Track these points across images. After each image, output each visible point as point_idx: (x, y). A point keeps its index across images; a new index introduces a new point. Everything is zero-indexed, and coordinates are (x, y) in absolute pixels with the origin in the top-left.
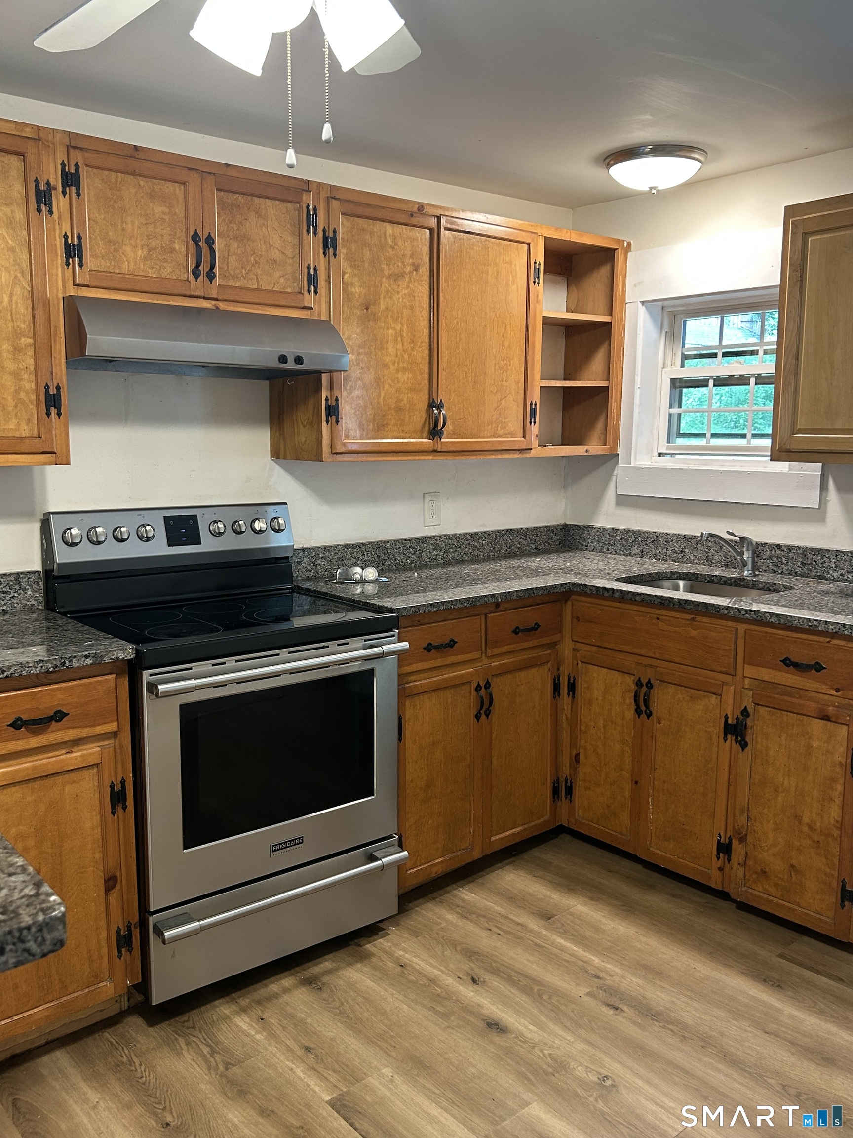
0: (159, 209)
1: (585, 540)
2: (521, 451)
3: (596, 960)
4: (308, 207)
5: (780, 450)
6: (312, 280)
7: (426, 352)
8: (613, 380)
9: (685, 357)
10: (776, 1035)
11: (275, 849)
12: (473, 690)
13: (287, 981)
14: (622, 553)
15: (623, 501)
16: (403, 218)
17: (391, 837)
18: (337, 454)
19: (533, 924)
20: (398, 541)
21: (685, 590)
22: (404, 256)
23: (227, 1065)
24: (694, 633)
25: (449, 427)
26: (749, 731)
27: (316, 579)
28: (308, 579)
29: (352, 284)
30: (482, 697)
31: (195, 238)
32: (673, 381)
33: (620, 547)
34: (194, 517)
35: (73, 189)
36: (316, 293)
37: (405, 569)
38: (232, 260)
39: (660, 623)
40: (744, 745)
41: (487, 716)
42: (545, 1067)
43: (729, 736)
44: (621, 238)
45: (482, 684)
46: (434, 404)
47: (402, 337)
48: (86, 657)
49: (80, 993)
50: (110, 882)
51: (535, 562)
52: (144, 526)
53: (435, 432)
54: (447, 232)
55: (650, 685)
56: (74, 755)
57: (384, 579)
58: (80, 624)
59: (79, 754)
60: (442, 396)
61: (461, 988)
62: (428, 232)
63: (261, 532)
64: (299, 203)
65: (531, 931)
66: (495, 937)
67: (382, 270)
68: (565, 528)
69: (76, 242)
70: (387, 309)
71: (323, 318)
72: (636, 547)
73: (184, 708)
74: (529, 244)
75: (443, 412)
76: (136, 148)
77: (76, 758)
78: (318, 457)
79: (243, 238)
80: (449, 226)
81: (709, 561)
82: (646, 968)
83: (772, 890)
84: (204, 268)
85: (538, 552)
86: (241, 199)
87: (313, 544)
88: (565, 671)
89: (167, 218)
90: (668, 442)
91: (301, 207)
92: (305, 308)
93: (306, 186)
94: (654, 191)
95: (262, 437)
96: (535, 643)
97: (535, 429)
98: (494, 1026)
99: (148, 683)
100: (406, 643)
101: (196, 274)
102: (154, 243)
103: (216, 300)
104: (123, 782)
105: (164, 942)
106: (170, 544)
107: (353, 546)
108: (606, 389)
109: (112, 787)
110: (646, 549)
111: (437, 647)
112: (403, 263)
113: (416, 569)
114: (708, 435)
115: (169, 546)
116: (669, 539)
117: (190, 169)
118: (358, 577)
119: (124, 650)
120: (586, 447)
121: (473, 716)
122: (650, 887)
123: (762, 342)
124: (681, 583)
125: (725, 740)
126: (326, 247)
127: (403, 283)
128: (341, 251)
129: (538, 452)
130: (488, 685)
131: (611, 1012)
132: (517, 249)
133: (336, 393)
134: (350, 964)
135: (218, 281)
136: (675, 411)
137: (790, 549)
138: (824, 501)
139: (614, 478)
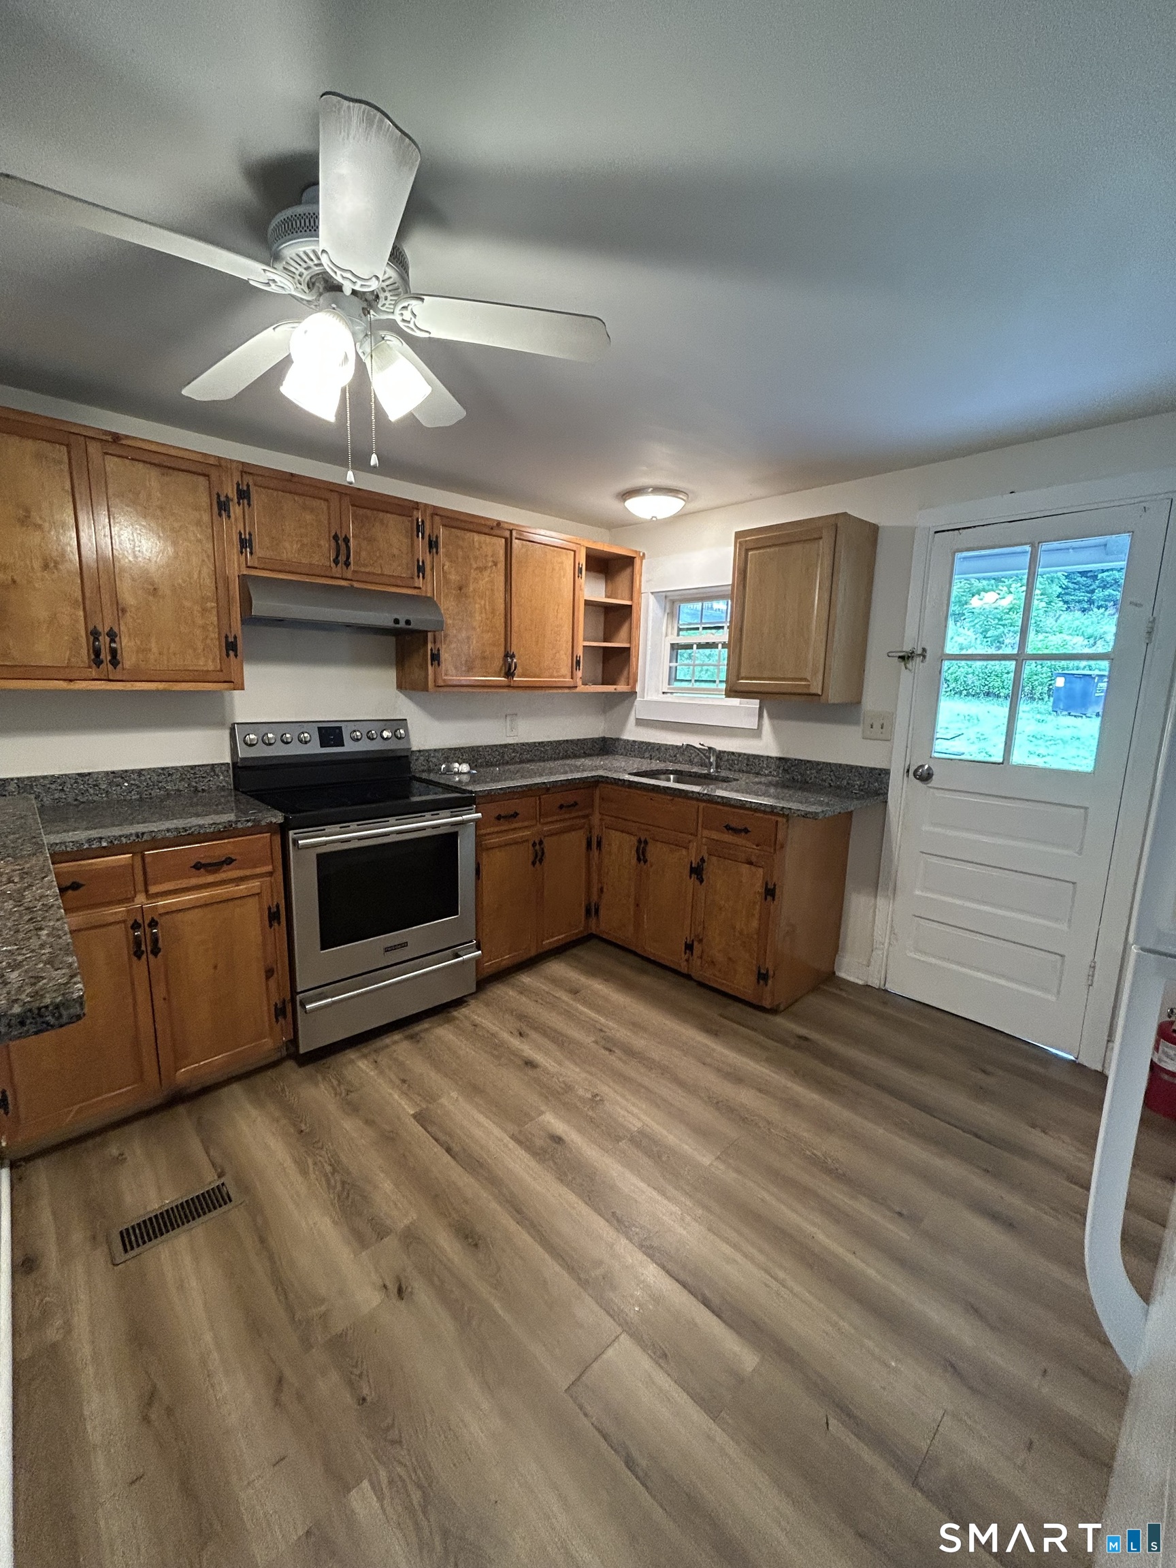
0: (309, 517)
1: (616, 748)
2: (569, 688)
3: (602, 1020)
4: (417, 519)
5: (731, 691)
6: (421, 569)
7: (503, 620)
8: (634, 643)
9: (680, 630)
10: (710, 1065)
11: (387, 950)
12: (530, 845)
13: (397, 1037)
14: (638, 756)
15: (640, 722)
16: (487, 531)
17: (472, 941)
18: (438, 686)
19: (565, 997)
20: (488, 746)
21: (674, 781)
22: (486, 556)
23: (348, 1092)
24: (673, 809)
25: (519, 671)
26: (704, 872)
27: (429, 771)
28: (423, 771)
29: (450, 573)
30: (536, 851)
31: (336, 537)
32: (672, 645)
33: (637, 753)
34: (340, 728)
35: (246, 501)
36: (423, 578)
37: (492, 765)
38: (364, 554)
39: (652, 801)
40: (701, 881)
41: (541, 862)
42: (559, 1090)
43: (693, 875)
44: (638, 550)
45: (537, 842)
46: (508, 655)
47: (485, 609)
48: (248, 821)
49: (249, 1046)
50: (269, 973)
51: (579, 762)
52: (303, 733)
53: (509, 674)
54: (517, 541)
55: (646, 842)
56: (241, 887)
57: (474, 772)
58: (252, 799)
59: (245, 886)
60: (514, 649)
61: (512, 1039)
62: (503, 540)
63: (387, 739)
64: (410, 517)
65: (563, 1001)
66: (540, 1006)
67: (471, 565)
68: (604, 739)
69: (247, 537)
70: (474, 590)
71: (429, 595)
73: (319, 856)
74: (575, 551)
75: (515, 660)
76: (292, 474)
77: (241, 890)
78: (425, 688)
79: (371, 540)
80: (518, 537)
81: (691, 762)
82: (634, 1024)
83: (717, 973)
84: (342, 558)
85: (586, 755)
86: (369, 512)
87: (427, 748)
88: (596, 832)
89: (315, 524)
90: (669, 684)
91: (413, 520)
92: (415, 588)
93: (416, 505)
94: (654, 519)
95: (391, 675)
96: (573, 815)
97: (579, 674)
98: (530, 1064)
99: (293, 839)
100: (480, 814)
101: (336, 562)
102: (305, 541)
103: (351, 580)
104: (278, 906)
105: (306, 1012)
106: (322, 745)
107: (455, 749)
108: (629, 648)
109: (269, 909)
110: (654, 754)
111: (505, 817)
112: (486, 560)
113: (498, 765)
114: (695, 681)
115: (321, 747)
116: (668, 748)
117: (331, 491)
118: (456, 770)
119: (275, 816)
120: (615, 687)
121: (530, 863)
122: (643, 971)
123: (722, 621)
124: (672, 777)
125: (691, 877)
126: (430, 547)
127: (486, 573)
128: (441, 550)
129: (582, 688)
130: (541, 843)
131: (607, 1053)
132: (567, 554)
133: (438, 646)
134: (440, 1025)
135: (352, 567)
136: (673, 664)
137: (740, 754)
138: (760, 724)
139: (633, 707)
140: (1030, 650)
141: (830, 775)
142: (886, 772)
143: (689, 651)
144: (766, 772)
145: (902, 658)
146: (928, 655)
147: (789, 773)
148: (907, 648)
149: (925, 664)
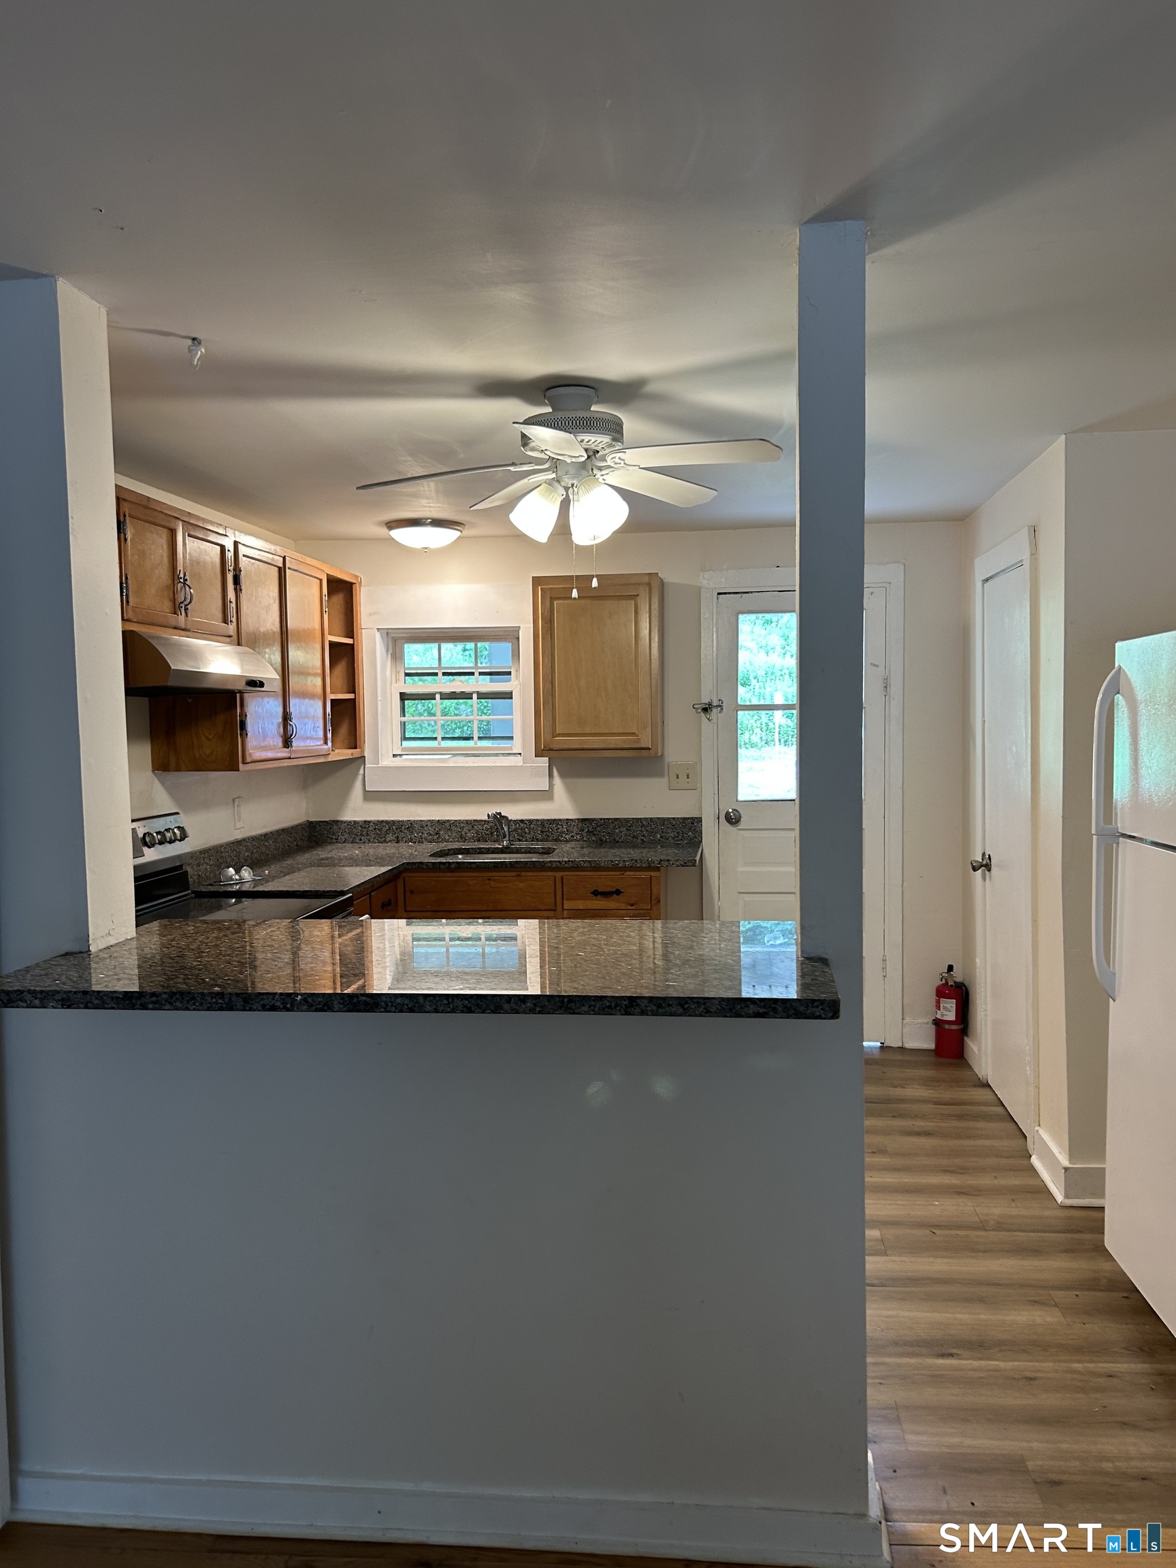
1: (334, 834)
4: (227, 549)
7: (281, 673)
8: (358, 694)
9: (407, 675)
14: (376, 841)
15: (370, 796)
18: (246, 763)
22: (269, 591)
24: (522, 885)
33: (374, 836)
35: (122, 535)
39: (492, 882)
44: (356, 574)
46: (288, 717)
47: (271, 660)
53: (289, 742)
62: (278, 570)
64: (222, 545)
68: (310, 825)
72: (391, 834)
74: (321, 580)
75: (292, 723)
79: (198, 578)
80: (289, 565)
90: (400, 745)
91: (224, 550)
97: (330, 737)
101: (181, 607)
102: (159, 582)
103: (189, 630)
108: (355, 701)
110: (402, 835)
114: (439, 739)
116: (423, 824)
123: (476, 666)
126: (236, 583)
127: (270, 613)
128: (243, 586)
132: (316, 585)
133: (245, 710)
135: (189, 613)
136: (404, 718)
137: (531, 821)
138: (551, 785)
139: (360, 777)
141: (642, 831)
142: (699, 820)
143: (431, 702)
144: (567, 837)
145: (705, 710)
146: (724, 705)
147: (595, 835)
148: (705, 700)
149: (723, 714)
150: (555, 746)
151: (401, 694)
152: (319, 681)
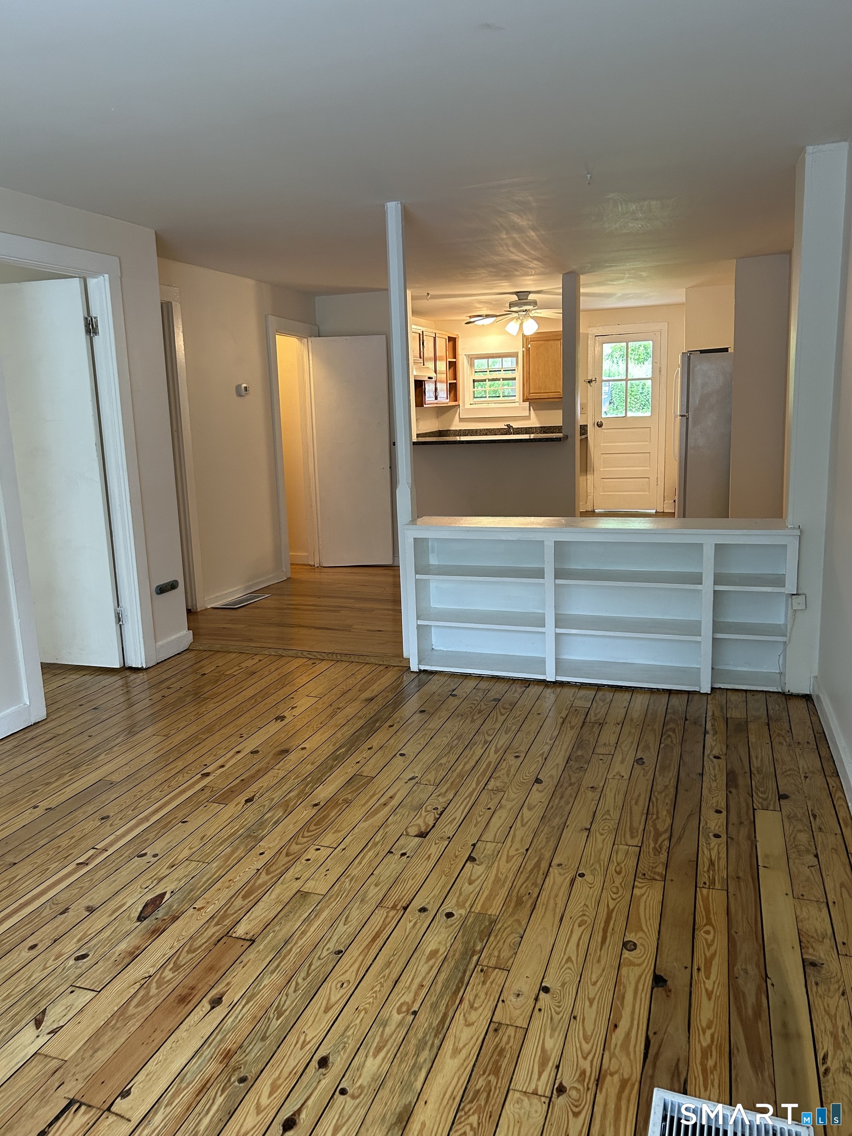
1: (448, 434)
9: (475, 372)
15: (461, 420)
68: (444, 429)
74: (446, 339)
90: (473, 400)
108: (456, 383)
114: (487, 397)
123: (502, 368)
136: (474, 390)
137: (522, 428)
138: (530, 414)
139: (458, 413)
140: (629, 378)
142: (587, 425)
143: (484, 383)
144: (535, 432)
145: (589, 382)
146: (597, 380)
148: (590, 378)
149: (596, 384)
150: (530, 398)
151: (474, 380)
152: (445, 375)
